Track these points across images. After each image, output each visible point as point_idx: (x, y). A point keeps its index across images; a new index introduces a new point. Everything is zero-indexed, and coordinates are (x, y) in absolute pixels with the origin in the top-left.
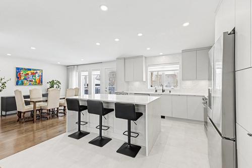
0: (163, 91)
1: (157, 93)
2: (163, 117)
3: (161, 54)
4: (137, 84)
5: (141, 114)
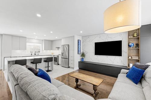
0: (35, 54)
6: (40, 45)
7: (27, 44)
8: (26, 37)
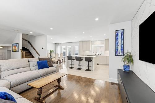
0: (98, 55)
2: (98, 64)
3: (97, 40)
4: (87, 52)
5: (92, 61)
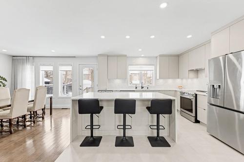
0: (142, 88)
1: (137, 89)
3: (143, 55)
6: (152, 68)
7: (130, 68)
8: (125, 56)
